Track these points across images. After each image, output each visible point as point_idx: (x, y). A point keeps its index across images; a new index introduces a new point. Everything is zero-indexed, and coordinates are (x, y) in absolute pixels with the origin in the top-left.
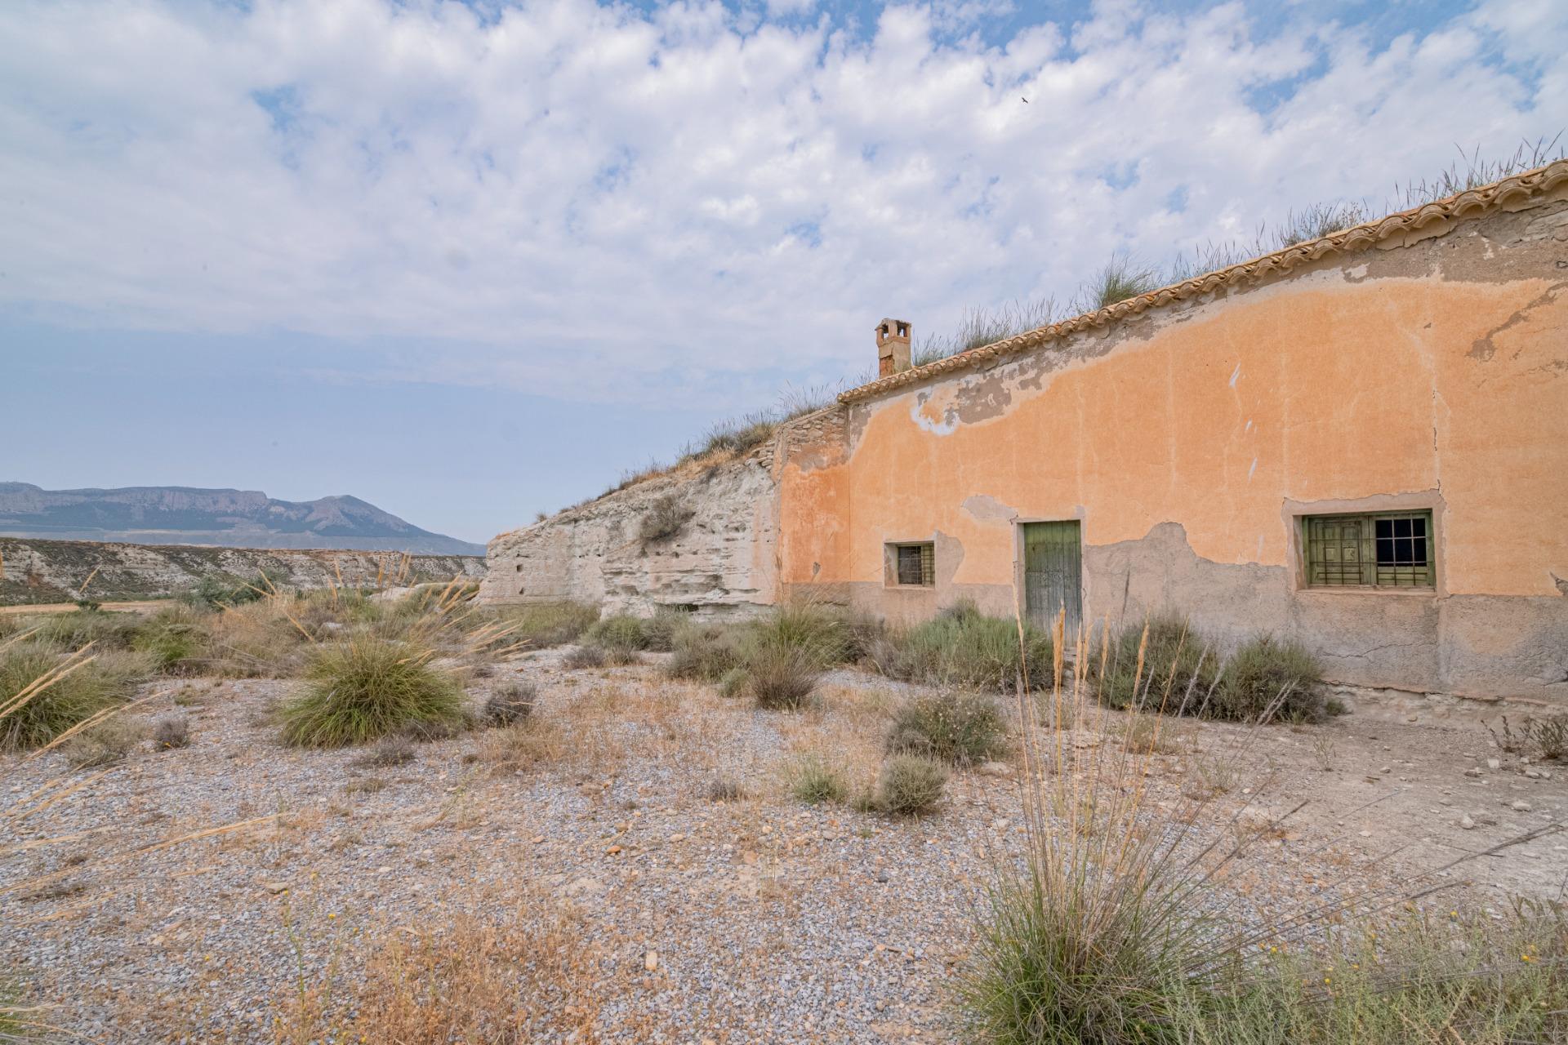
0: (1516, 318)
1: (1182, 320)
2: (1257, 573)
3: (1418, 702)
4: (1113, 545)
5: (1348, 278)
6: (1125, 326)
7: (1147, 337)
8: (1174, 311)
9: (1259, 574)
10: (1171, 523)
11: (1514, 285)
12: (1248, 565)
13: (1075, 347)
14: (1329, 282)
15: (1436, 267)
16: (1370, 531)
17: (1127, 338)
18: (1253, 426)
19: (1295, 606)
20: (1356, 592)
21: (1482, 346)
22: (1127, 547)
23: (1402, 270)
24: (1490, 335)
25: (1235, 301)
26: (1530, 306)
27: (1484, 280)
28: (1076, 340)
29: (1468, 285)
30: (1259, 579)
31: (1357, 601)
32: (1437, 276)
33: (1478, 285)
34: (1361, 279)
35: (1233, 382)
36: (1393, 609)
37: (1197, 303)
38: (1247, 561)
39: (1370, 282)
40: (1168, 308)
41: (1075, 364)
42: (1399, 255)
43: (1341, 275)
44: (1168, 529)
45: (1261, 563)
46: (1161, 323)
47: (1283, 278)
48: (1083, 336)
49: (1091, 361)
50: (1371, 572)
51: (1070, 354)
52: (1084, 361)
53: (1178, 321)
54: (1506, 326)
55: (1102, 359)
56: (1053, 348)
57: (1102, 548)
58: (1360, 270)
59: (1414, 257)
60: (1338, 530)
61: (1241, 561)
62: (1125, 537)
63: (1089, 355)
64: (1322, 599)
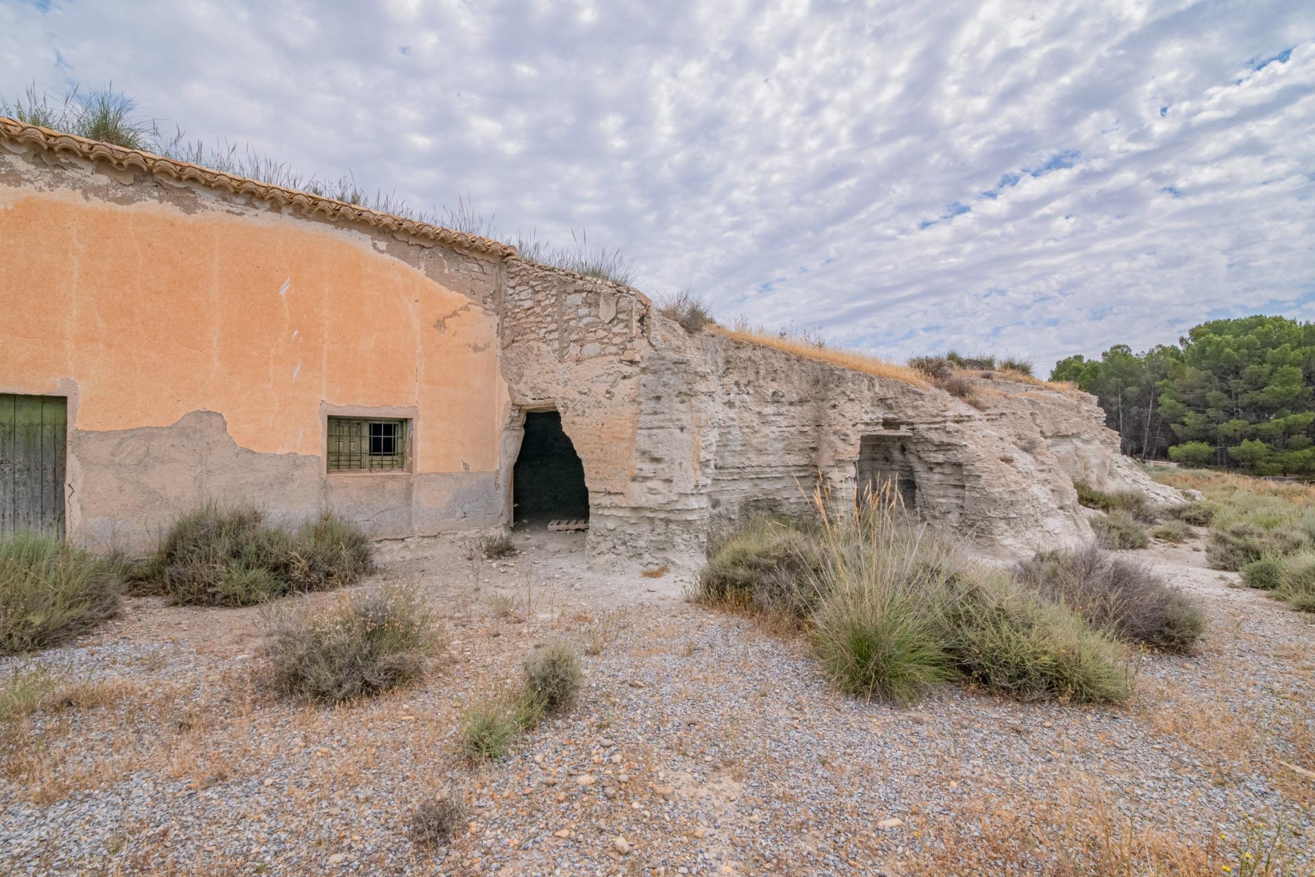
0: (455, 314)
1: (233, 213)
2: (296, 462)
3: (401, 545)
4: (125, 431)
5: (374, 245)
6: (158, 185)
7: (189, 210)
8: (224, 199)
9: (298, 462)
10: (209, 412)
11: (455, 294)
12: (288, 455)
13: (69, 173)
14: (361, 242)
15: (422, 265)
16: (366, 430)
17: (161, 200)
18: (299, 335)
19: (325, 487)
20: (358, 474)
21: (440, 324)
22: (149, 434)
23: (404, 257)
24: (445, 318)
25: (286, 221)
26: (461, 309)
27: (443, 285)
28: (73, 165)
29: (436, 284)
30: (297, 467)
31: (369, 480)
32: (422, 272)
33: (441, 287)
34: (382, 252)
35: (283, 292)
36: (390, 485)
37: (249, 204)
38: (288, 451)
39: (387, 256)
40: (218, 193)
41: (64, 194)
42: (404, 247)
43: (370, 242)
44: (205, 417)
45: (300, 453)
46: (208, 203)
47: (330, 222)
48: (88, 169)
49: (97, 203)
50: (366, 459)
51: (60, 180)
52: (87, 198)
53: (228, 211)
54: (451, 316)
55: (120, 208)
56: (24, 156)
57: (104, 435)
58: (382, 245)
59: (413, 252)
60: (346, 429)
61: (281, 451)
62: (145, 423)
63: (96, 195)
64: (345, 481)
